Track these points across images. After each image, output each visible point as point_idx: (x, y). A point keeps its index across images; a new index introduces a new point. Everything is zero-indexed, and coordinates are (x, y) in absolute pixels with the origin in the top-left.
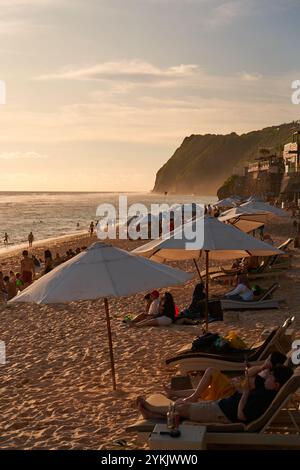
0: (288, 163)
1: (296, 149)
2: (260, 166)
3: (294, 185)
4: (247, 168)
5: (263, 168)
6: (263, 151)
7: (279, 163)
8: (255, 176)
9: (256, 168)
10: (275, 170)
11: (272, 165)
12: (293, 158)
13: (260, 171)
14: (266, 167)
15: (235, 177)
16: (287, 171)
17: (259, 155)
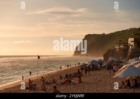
0: (130, 45)
1: (133, 40)
2: (119, 46)
3: (133, 53)
4: (114, 47)
5: (121, 47)
6: (120, 41)
7: (127, 45)
8: (118, 50)
9: (118, 47)
10: (125, 48)
11: (124, 46)
12: (132, 44)
13: (119, 48)
14: (122, 47)
15: (110, 50)
16: (130, 48)
17: (119, 42)
